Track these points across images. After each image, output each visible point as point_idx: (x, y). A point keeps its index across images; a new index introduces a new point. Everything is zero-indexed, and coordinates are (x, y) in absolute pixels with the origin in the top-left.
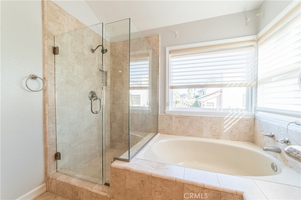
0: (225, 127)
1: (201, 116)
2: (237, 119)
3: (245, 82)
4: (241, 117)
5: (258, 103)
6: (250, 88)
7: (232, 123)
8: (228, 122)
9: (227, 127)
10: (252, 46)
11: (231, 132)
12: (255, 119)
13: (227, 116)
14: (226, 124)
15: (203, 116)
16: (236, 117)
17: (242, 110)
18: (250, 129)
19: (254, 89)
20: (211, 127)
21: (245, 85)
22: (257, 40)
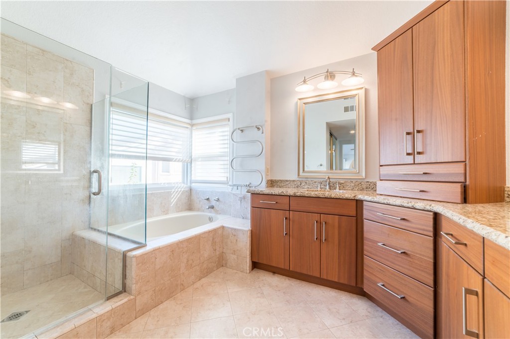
0: (172, 201)
1: (151, 192)
2: (180, 191)
3: (181, 158)
4: (183, 189)
5: (193, 176)
6: (186, 164)
7: (177, 196)
8: (174, 196)
9: (174, 200)
10: (187, 128)
11: (177, 204)
12: (191, 190)
13: (173, 190)
14: (173, 197)
15: (153, 192)
16: (180, 190)
17: (180, 183)
18: (188, 199)
19: (189, 164)
20: (161, 203)
21: (181, 161)
22: (192, 125)
